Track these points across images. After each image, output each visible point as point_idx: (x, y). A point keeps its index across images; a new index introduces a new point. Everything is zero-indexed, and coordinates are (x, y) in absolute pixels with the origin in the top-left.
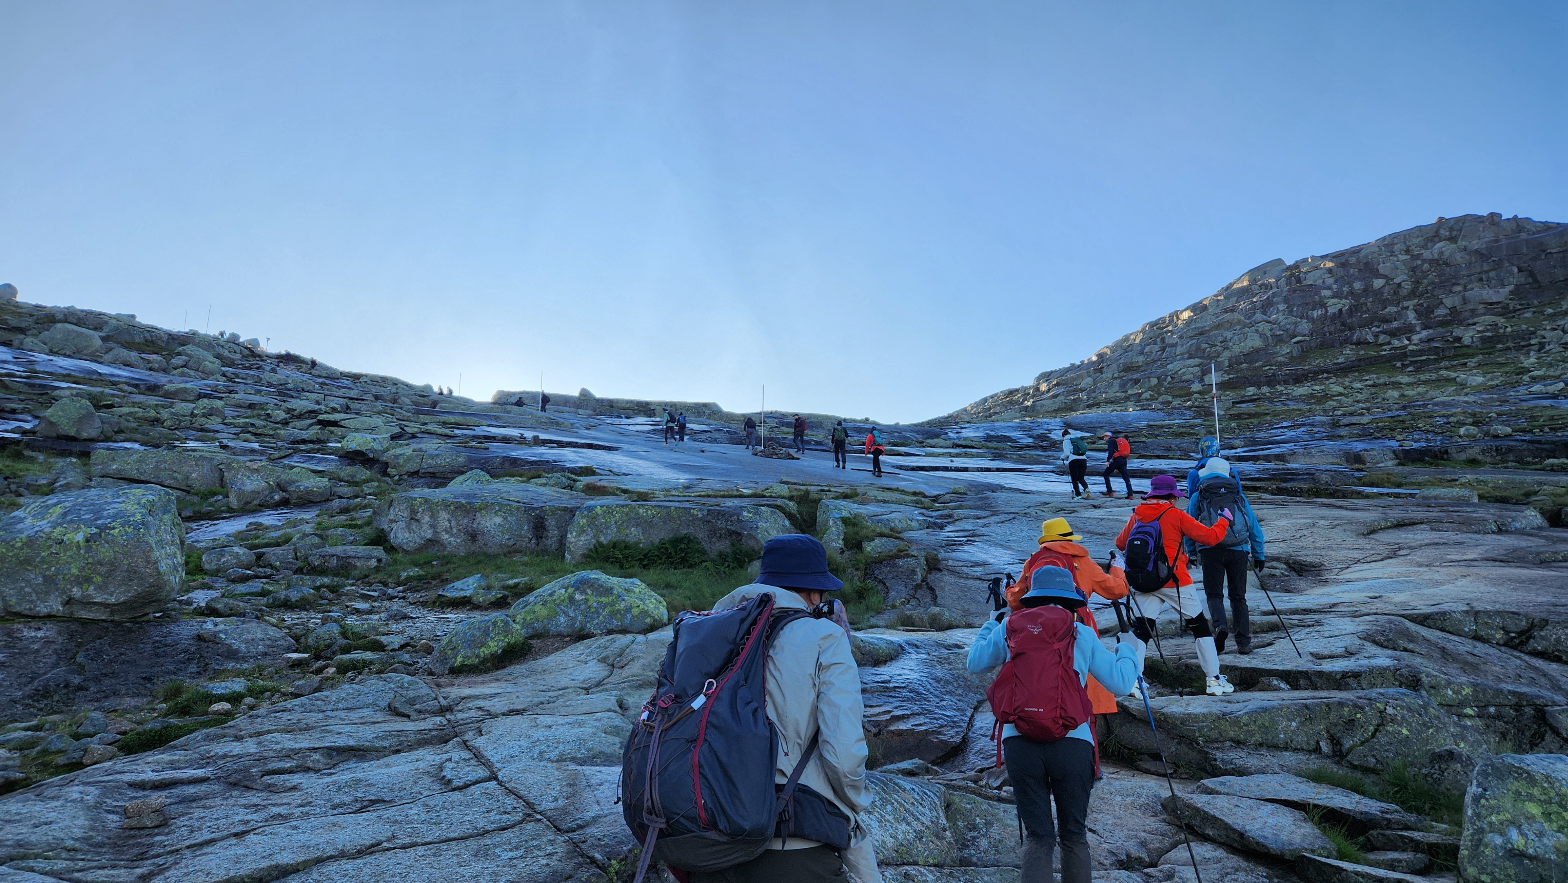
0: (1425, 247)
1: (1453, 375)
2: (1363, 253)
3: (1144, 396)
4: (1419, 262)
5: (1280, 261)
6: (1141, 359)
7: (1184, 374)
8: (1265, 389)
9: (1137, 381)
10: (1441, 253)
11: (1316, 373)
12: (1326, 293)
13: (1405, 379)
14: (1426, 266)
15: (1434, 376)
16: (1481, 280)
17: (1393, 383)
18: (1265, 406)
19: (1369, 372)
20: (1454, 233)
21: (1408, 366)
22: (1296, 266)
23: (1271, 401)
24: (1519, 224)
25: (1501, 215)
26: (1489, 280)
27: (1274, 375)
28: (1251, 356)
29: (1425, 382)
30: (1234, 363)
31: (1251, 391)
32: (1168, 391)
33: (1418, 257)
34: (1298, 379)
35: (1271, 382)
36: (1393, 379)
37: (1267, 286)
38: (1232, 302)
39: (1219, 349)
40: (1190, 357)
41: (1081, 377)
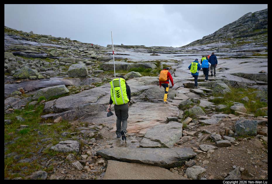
3: (222, 40)
5: (251, 12)
6: (223, 33)
7: (230, 36)
8: (245, 38)
11: (255, 34)
18: (244, 41)
22: (254, 13)
27: (247, 35)
28: (243, 32)
30: (240, 33)
31: (242, 38)
37: (248, 17)
38: (241, 21)
39: (237, 30)
40: (232, 32)
41: (211, 37)
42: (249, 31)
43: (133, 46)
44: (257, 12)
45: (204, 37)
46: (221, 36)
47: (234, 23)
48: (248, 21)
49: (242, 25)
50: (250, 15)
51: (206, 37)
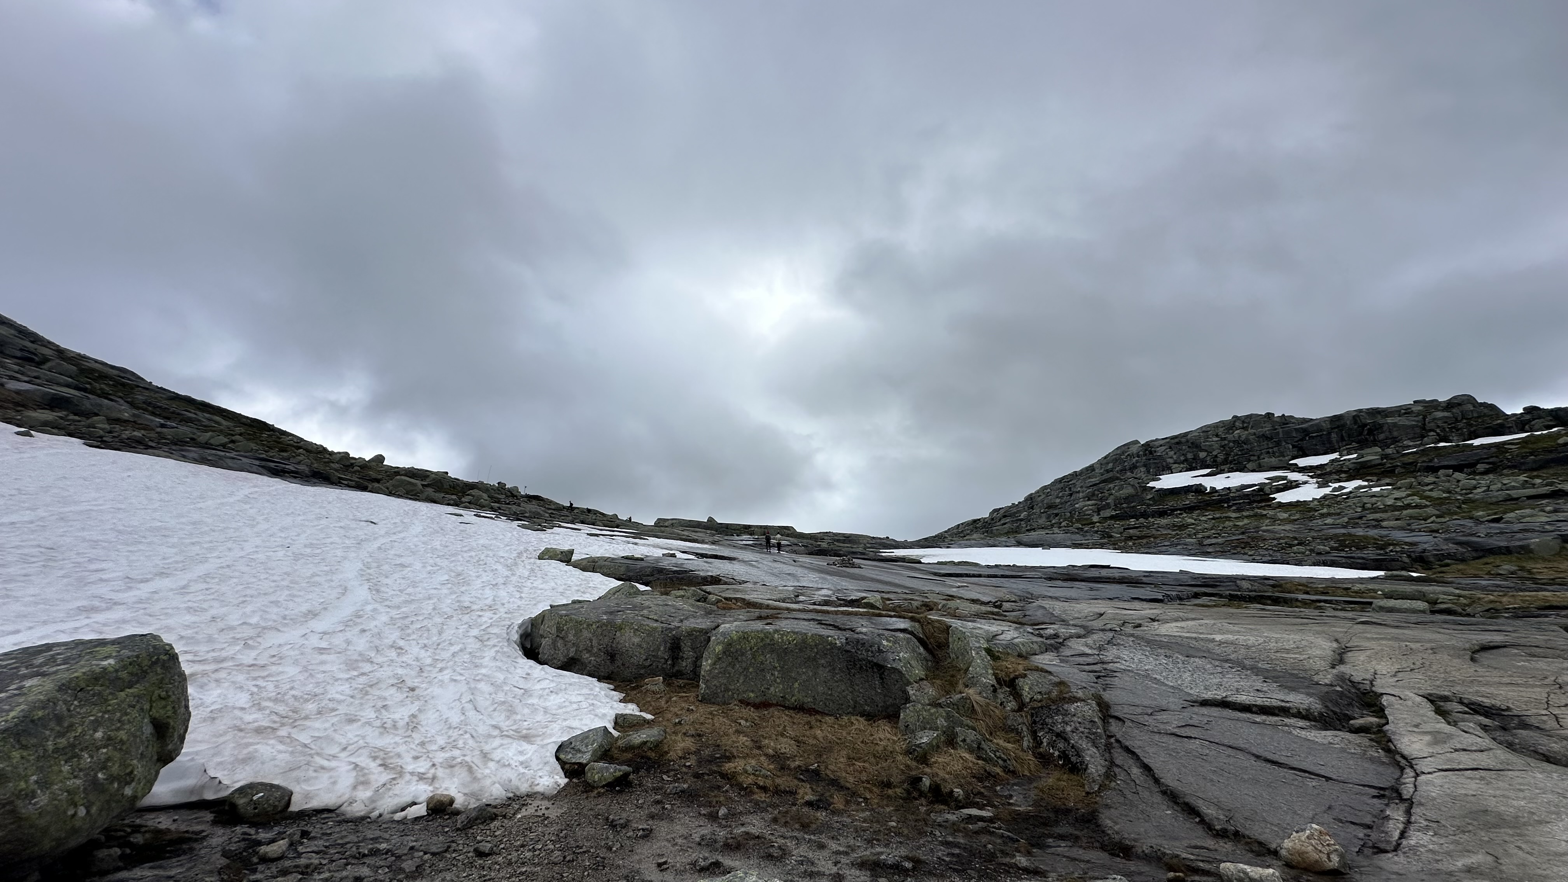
0: (1228, 433)
1: (1265, 512)
2: (1189, 436)
3: (1063, 524)
4: (1226, 442)
5: (1137, 442)
6: (1058, 500)
7: (1087, 510)
8: (1142, 520)
9: (1057, 515)
10: (1240, 437)
11: (1173, 510)
12: (1171, 461)
13: (1234, 515)
14: (1231, 444)
15: (1251, 513)
16: (1268, 452)
17: (1226, 517)
18: (1146, 532)
19: (1207, 510)
20: (1245, 425)
21: (1231, 506)
22: (1147, 444)
23: (1148, 527)
24: (1285, 420)
25: (1273, 414)
26: (1274, 453)
27: (1145, 511)
28: (1128, 499)
29: (1247, 517)
30: (1117, 504)
31: (1132, 521)
32: (1078, 521)
33: (1225, 439)
34: (1162, 514)
35: (1145, 515)
36: (1224, 515)
37: (1131, 456)
38: (1110, 466)
39: (1106, 495)
40: (1089, 500)
41: (1020, 512)
42: (1148, 497)
43: (750, 526)
44: (1157, 440)
45: (995, 511)
46: (1055, 512)
47: (1087, 469)
48: (1133, 468)
49: (1118, 478)
50: (1134, 449)
51: (1002, 512)
